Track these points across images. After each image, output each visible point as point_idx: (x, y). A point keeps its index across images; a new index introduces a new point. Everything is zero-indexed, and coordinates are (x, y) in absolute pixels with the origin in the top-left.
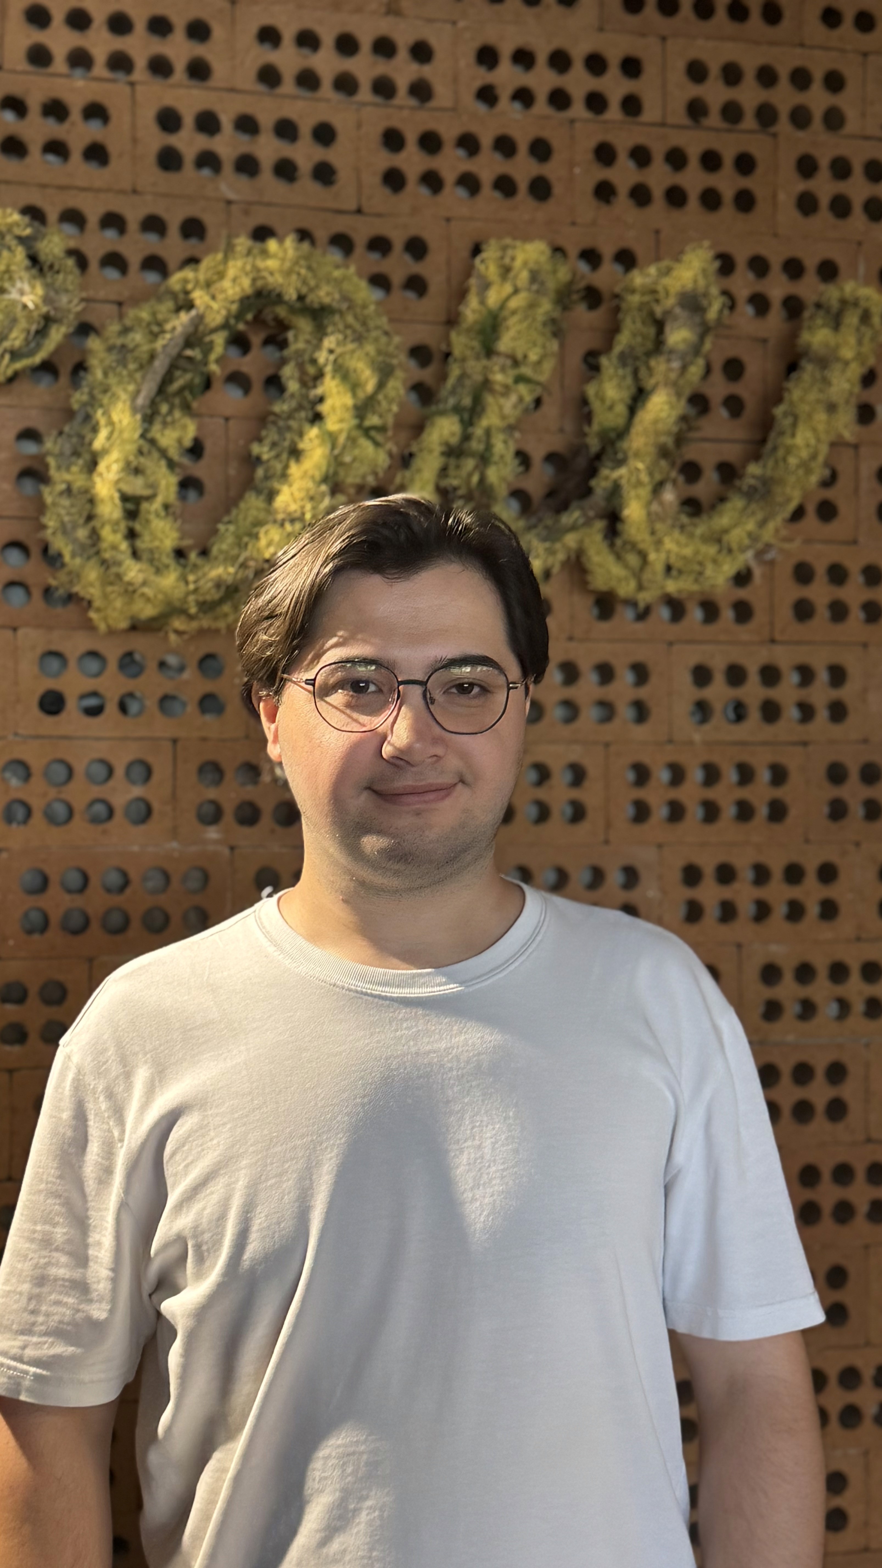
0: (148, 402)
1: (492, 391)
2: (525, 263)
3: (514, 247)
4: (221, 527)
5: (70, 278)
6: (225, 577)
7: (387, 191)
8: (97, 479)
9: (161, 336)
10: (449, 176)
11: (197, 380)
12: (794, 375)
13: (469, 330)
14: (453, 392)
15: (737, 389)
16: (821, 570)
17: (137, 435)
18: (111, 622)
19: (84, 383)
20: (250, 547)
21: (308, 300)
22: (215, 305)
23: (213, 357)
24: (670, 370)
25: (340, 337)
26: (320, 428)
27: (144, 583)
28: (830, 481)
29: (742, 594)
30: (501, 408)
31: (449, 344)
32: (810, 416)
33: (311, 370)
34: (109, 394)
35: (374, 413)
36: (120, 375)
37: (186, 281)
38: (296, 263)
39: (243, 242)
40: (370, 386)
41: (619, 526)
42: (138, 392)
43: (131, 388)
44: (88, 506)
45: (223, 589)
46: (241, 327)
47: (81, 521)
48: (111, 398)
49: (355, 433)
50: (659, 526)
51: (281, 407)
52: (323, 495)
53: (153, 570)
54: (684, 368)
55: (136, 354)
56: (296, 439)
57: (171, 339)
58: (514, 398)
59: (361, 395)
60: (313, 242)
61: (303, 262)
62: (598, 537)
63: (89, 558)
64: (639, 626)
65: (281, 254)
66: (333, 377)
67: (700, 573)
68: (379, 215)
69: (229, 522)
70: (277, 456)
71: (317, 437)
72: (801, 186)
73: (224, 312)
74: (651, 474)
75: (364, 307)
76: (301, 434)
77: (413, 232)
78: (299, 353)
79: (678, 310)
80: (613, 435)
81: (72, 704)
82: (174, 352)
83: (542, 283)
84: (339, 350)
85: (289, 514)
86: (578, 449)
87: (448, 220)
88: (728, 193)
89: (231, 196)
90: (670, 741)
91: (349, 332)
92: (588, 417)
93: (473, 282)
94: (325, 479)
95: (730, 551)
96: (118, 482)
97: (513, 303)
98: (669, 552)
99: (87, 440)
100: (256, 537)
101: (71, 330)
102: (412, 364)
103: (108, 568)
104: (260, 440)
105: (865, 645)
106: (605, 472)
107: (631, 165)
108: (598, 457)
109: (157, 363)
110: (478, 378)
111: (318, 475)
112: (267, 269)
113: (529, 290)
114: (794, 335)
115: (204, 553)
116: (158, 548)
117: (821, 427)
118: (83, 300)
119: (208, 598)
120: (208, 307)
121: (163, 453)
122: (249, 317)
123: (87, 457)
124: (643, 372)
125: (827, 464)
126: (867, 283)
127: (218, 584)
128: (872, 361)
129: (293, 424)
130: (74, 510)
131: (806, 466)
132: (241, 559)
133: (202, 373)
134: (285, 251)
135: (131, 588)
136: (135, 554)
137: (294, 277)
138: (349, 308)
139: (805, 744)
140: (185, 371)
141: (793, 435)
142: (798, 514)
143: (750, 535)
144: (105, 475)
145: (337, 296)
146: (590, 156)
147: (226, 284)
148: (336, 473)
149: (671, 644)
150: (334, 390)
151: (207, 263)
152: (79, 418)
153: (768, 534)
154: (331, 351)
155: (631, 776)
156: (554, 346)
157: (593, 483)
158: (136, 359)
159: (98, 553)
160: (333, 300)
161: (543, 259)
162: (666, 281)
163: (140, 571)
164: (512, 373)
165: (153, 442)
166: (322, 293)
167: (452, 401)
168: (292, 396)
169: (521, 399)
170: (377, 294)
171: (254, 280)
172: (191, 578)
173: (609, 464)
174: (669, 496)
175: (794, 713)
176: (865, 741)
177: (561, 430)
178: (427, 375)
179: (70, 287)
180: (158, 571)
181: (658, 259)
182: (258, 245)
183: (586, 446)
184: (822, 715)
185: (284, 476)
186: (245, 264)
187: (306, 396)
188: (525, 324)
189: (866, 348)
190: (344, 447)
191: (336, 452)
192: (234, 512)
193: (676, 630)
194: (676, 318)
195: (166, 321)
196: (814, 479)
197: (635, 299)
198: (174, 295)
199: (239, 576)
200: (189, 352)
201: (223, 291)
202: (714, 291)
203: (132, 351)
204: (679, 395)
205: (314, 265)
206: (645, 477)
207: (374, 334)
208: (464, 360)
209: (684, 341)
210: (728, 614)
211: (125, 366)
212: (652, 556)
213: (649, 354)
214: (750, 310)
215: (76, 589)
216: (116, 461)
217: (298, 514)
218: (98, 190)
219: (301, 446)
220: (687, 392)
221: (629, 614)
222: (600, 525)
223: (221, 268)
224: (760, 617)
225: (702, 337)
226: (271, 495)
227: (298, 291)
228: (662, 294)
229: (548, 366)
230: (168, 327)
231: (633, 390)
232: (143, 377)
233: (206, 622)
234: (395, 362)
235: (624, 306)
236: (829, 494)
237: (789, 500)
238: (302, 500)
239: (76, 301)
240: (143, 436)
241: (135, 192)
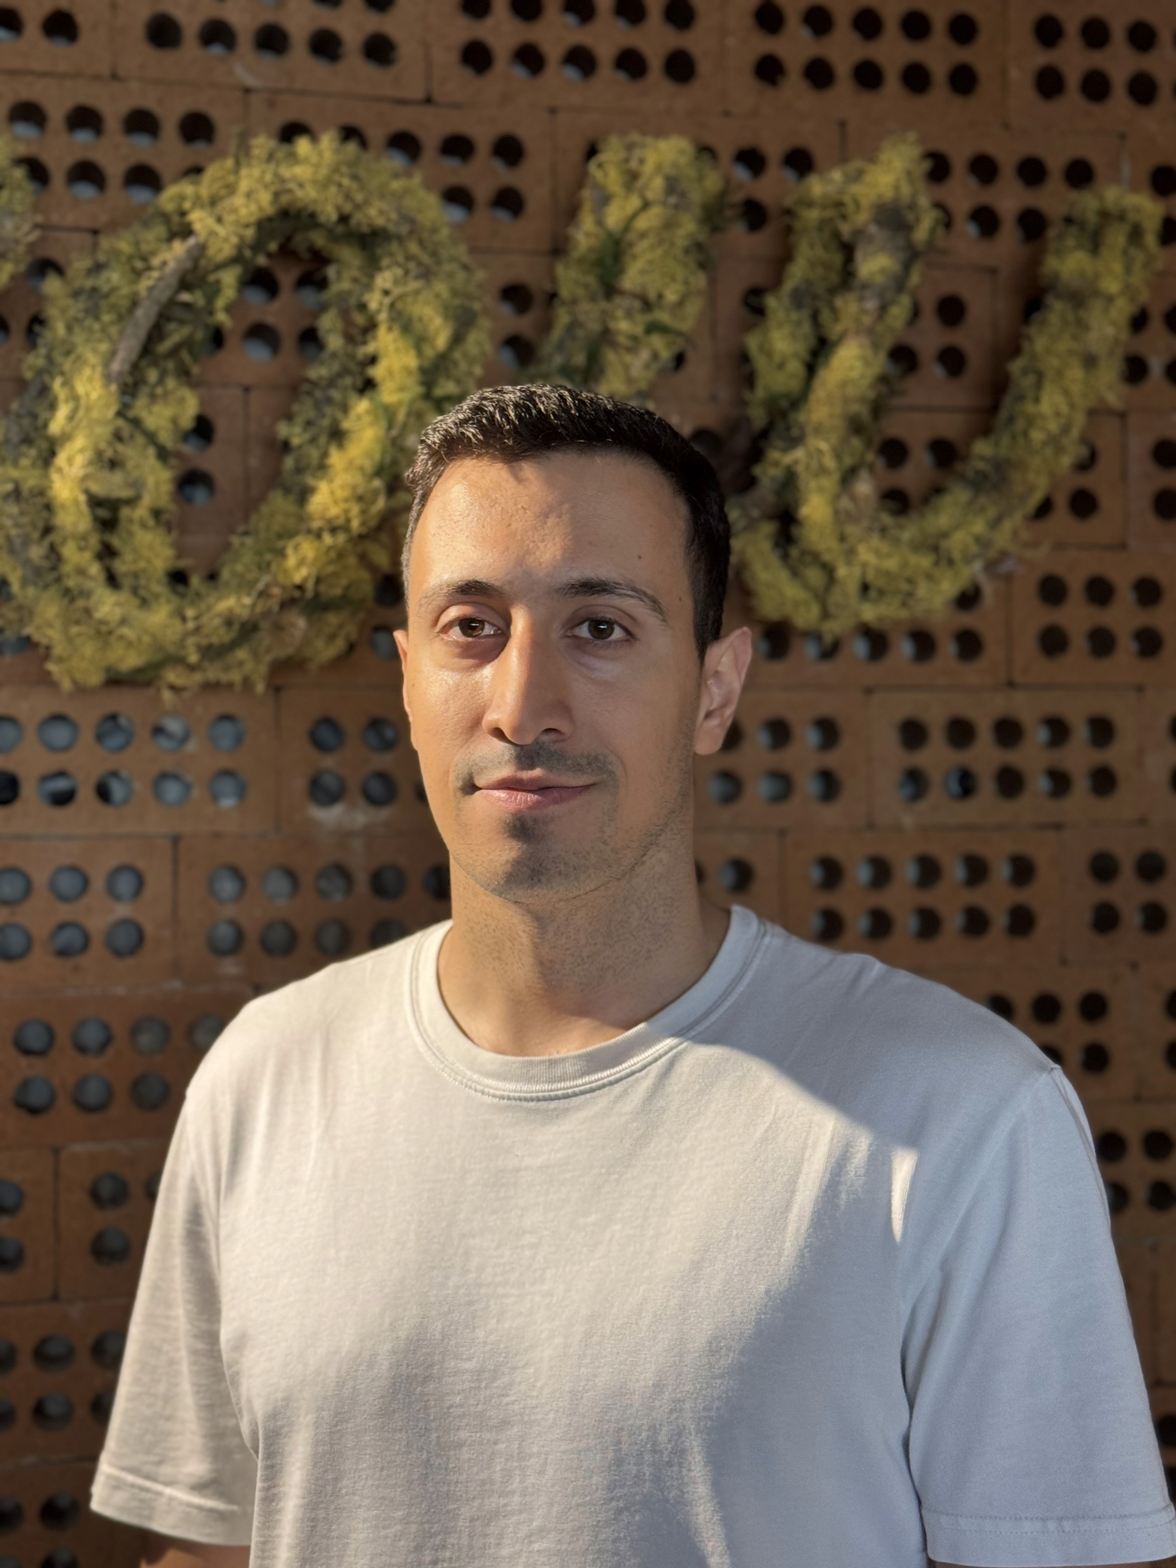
0: (127, 367)
1: (614, 345)
2: (659, 168)
3: (643, 146)
4: (235, 540)
5: (18, 195)
6: (238, 611)
7: (467, 73)
8: (55, 477)
9: (147, 274)
10: (553, 52)
11: (200, 335)
12: (1037, 317)
13: (581, 261)
14: (560, 347)
15: (959, 338)
16: (1076, 584)
17: (111, 412)
18: (79, 677)
19: (40, 341)
20: (274, 568)
21: (353, 222)
22: (221, 231)
23: (220, 303)
24: (864, 312)
25: (399, 272)
26: (372, 400)
27: (123, 621)
28: (1087, 464)
29: (967, 620)
30: (627, 368)
31: (553, 279)
32: (1060, 374)
33: (360, 319)
34: (72, 357)
35: (448, 377)
36: (90, 330)
37: (182, 198)
38: (336, 169)
39: (262, 144)
40: (442, 341)
41: (795, 531)
42: (113, 353)
43: (104, 347)
44: (45, 514)
45: (236, 627)
46: (262, 260)
47: (36, 535)
48: (74, 362)
49: (422, 405)
50: (851, 530)
51: (318, 372)
52: (376, 493)
53: (136, 602)
54: (883, 309)
55: (113, 299)
56: (339, 415)
57: (160, 279)
58: (645, 355)
59: (429, 352)
60: (363, 143)
61: (344, 169)
62: (766, 546)
63: (46, 587)
64: (825, 667)
65: (314, 159)
66: (390, 329)
67: (910, 594)
68: (456, 106)
69: (246, 533)
70: (313, 440)
71: (368, 412)
72: (1042, 58)
73: (234, 240)
74: (838, 456)
75: (435, 230)
76: (345, 408)
77: (503, 127)
78: (343, 297)
79: (873, 229)
80: (784, 404)
81: (29, 790)
82: (164, 297)
83: (683, 195)
84: (397, 291)
85: (329, 521)
86: (737, 424)
87: (553, 111)
88: (939, 69)
89: (250, 81)
90: (871, 826)
91: (412, 265)
92: (749, 380)
93: (587, 194)
94: (379, 472)
95: (951, 562)
96: (85, 478)
97: (642, 223)
98: (865, 565)
99: (40, 422)
100: (281, 553)
101: (22, 268)
102: (506, 310)
103: (72, 600)
104: (289, 417)
105: (1140, 689)
106: (773, 455)
107: (805, 33)
108: (765, 434)
109: (140, 313)
110: (595, 327)
111: (369, 465)
112: (294, 179)
113: (664, 204)
114: (1035, 262)
115: (212, 577)
116: (144, 571)
117: (1076, 389)
118: (36, 226)
119: (215, 640)
120: (212, 233)
121: (151, 437)
122: (273, 246)
123: (44, 445)
124: (825, 316)
125: (1084, 440)
126: (1134, 188)
127: (229, 622)
128: (1144, 296)
129: (336, 395)
130: (25, 520)
131: (1055, 442)
132: (260, 586)
133: (207, 326)
134: (320, 154)
135: (104, 629)
136: (112, 580)
137: (333, 190)
138: (411, 232)
139: (1058, 827)
140: (182, 322)
141: (1037, 400)
142: (1045, 509)
143: (978, 540)
144: (66, 468)
145: (394, 216)
146: (749, 21)
147: (238, 200)
148: (395, 463)
149: (869, 691)
150: (391, 347)
151: (212, 172)
152: (33, 391)
153: (1003, 538)
154: (386, 293)
155: (816, 874)
156: (700, 280)
157: (757, 470)
158: (112, 308)
159: (58, 580)
160: (389, 220)
161: (683, 160)
162: (856, 189)
163: (117, 604)
164: (642, 320)
165: (136, 422)
166: (373, 212)
167: (558, 360)
168: (334, 355)
169: (655, 356)
170: (456, 214)
171: (277, 195)
172: (190, 613)
173: (780, 444)
174: (864, 487)
175: (1041, 784)
176: (1142, 821)
177: (713, 398)
178: (524, 325)
179: (19, 208)
180: (144, 603)
181: (843, 159)
182: (285, 148)
183: (748, 420)
184: (1081, 784)
185: (322, 467)
186: (263, 172)
187: (352, 356)
188: (659, 252)
189: (1138, 278)
190: (405, 426)
191: (394, 432)
192: (254, 518)
193: (876, 672)
194: (870, 240)
195: (154, 253)
196: (1066, 461)
197: (813, 215)
198: (165, 217)
199: (259, 609)
200: (185, 297)
201: (234, 210)
202: (924, 201)
203: (107, 296)
204: (875, 346)
205: (362, 173)
206: (830, 462)
207: (447, 267)
208: (574, 302)
209: (883, 271)
210: (948, 649)
211: (97, 318)
212: (842, 572)
213: (833, 291)
214: (972, 230)
215: (28, 630)
216: (82, 451)
217: (341, 521)
218: (62, 76)
219: (346, 425)
220: (888, 342)
221: (811, 650)
222: (768, 528)
223: (231, 179)
224: (993, 650)
225: (907, 266)
226: (304, 494)
227: (338, 208)
228: (851, 207)
229: (693, 308)
230: (156, 261)
231: (812, 342)
232: (121, 333)
233: (213, 673)
234: (477, 306)
235: (797, 225)
236: (1087, 481)
237: (1032, 489)
238: (346, 500)
239: (26, 227)
240: (120, 414)
241: (115, 77)
